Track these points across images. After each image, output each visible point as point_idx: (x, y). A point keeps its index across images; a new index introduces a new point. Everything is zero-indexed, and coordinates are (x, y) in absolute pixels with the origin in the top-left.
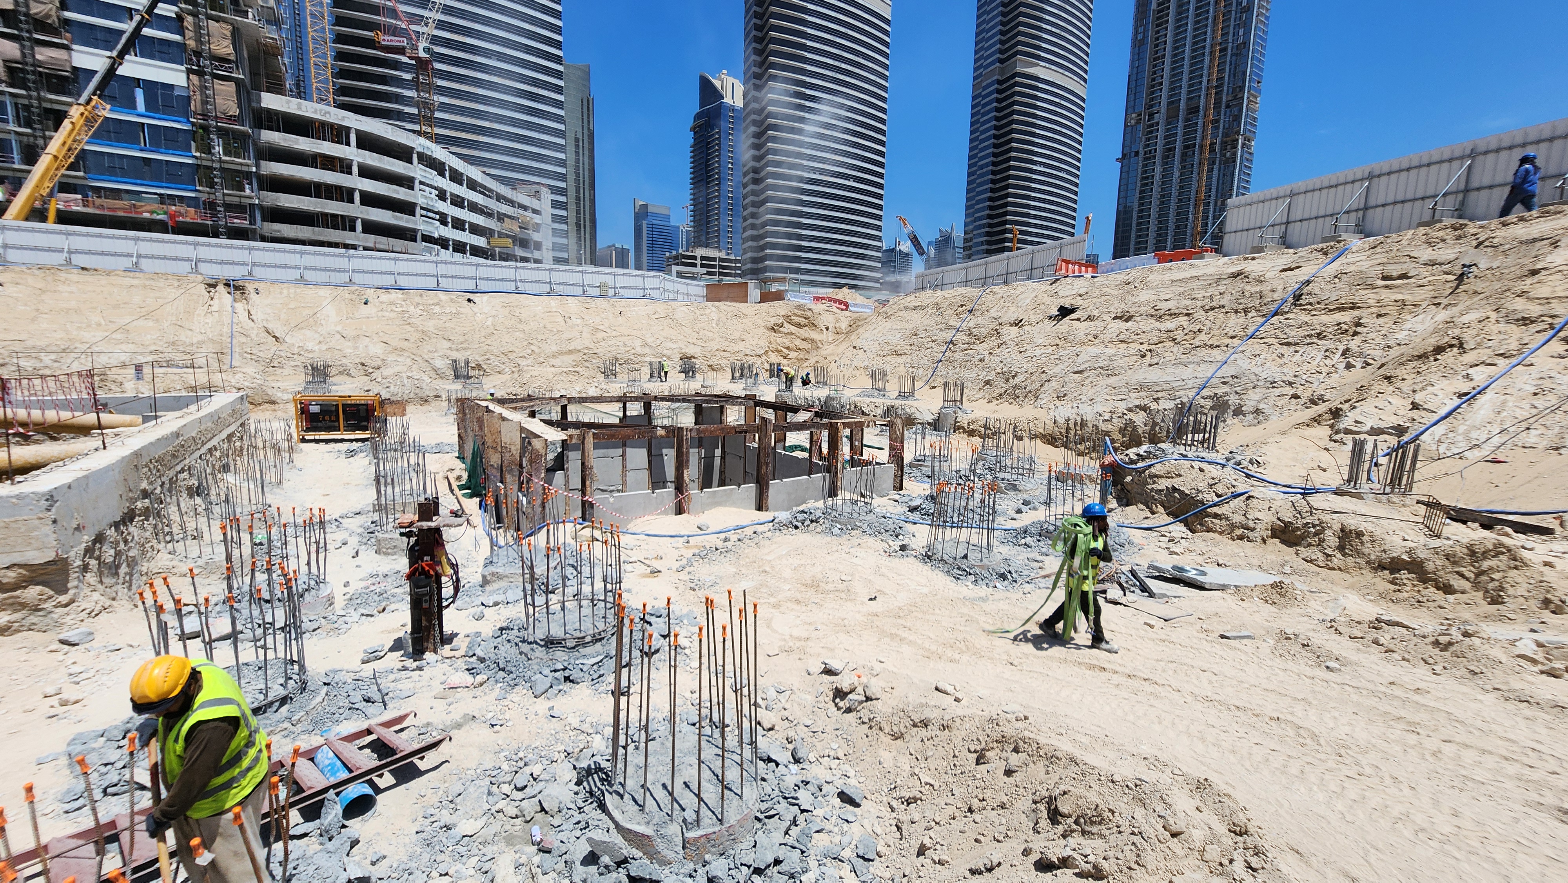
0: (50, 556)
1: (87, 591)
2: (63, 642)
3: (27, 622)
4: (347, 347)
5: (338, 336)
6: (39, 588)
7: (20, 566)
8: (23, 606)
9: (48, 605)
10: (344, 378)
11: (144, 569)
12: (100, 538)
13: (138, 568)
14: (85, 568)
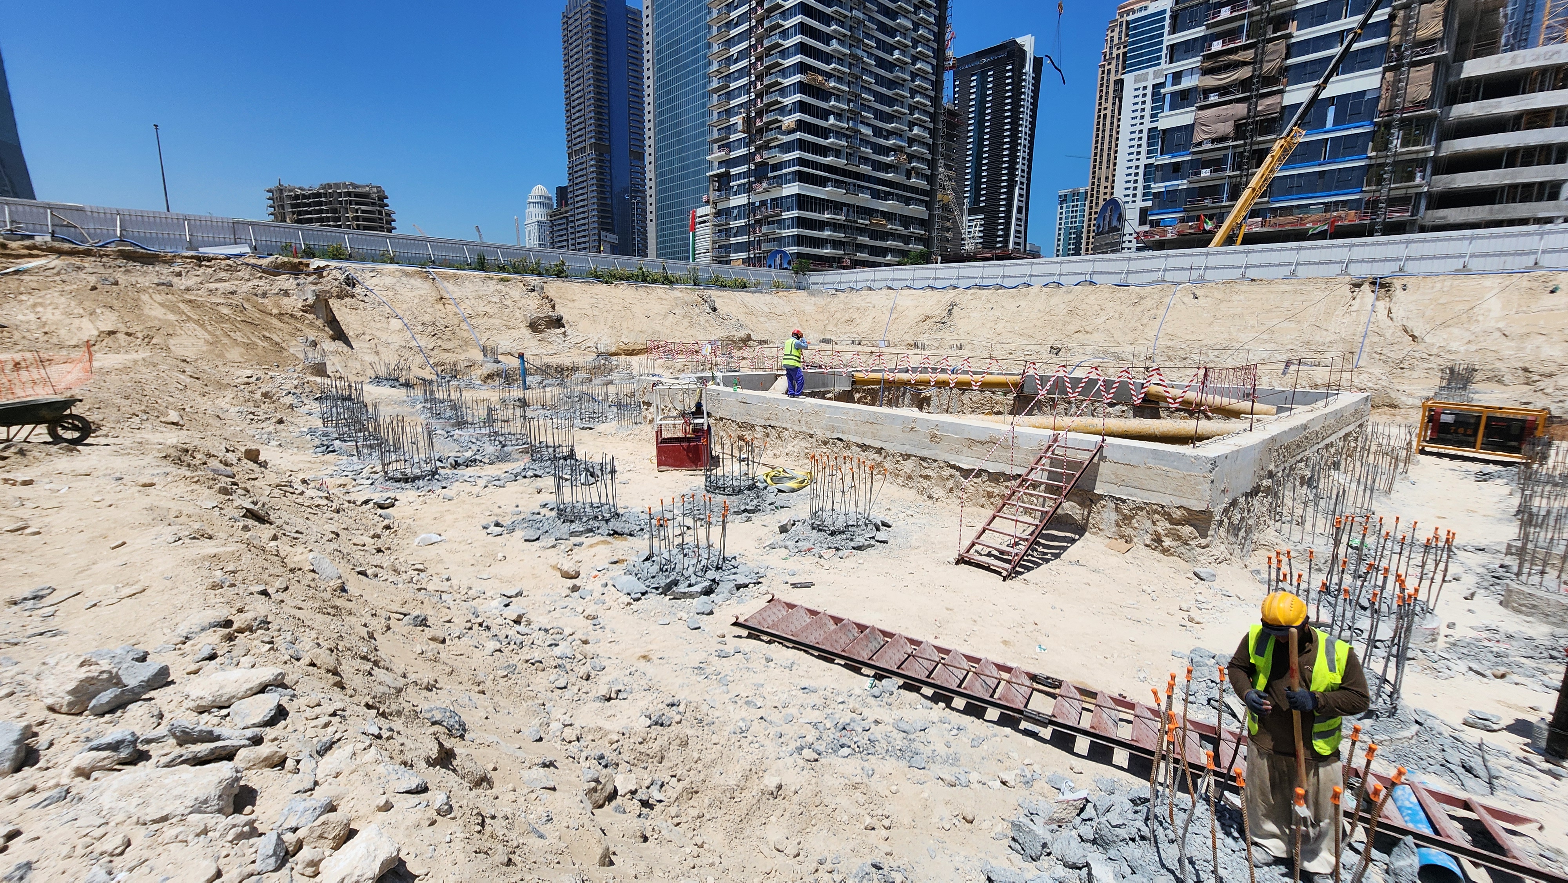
0: (1202, 507)
1: (1218, 541)
2: (1195, 574)
3: (1179, 550)
4: (1508, 349)
5: (1498, 334)
6: (1191, 528)
7: (1185, 509)
8: (1179, 538)
9: (1193, 543)
10: (1494, 386)
11: (1255, 538)
12: (1234, 503)
13: (1251, 535)
14: (1221, 523)
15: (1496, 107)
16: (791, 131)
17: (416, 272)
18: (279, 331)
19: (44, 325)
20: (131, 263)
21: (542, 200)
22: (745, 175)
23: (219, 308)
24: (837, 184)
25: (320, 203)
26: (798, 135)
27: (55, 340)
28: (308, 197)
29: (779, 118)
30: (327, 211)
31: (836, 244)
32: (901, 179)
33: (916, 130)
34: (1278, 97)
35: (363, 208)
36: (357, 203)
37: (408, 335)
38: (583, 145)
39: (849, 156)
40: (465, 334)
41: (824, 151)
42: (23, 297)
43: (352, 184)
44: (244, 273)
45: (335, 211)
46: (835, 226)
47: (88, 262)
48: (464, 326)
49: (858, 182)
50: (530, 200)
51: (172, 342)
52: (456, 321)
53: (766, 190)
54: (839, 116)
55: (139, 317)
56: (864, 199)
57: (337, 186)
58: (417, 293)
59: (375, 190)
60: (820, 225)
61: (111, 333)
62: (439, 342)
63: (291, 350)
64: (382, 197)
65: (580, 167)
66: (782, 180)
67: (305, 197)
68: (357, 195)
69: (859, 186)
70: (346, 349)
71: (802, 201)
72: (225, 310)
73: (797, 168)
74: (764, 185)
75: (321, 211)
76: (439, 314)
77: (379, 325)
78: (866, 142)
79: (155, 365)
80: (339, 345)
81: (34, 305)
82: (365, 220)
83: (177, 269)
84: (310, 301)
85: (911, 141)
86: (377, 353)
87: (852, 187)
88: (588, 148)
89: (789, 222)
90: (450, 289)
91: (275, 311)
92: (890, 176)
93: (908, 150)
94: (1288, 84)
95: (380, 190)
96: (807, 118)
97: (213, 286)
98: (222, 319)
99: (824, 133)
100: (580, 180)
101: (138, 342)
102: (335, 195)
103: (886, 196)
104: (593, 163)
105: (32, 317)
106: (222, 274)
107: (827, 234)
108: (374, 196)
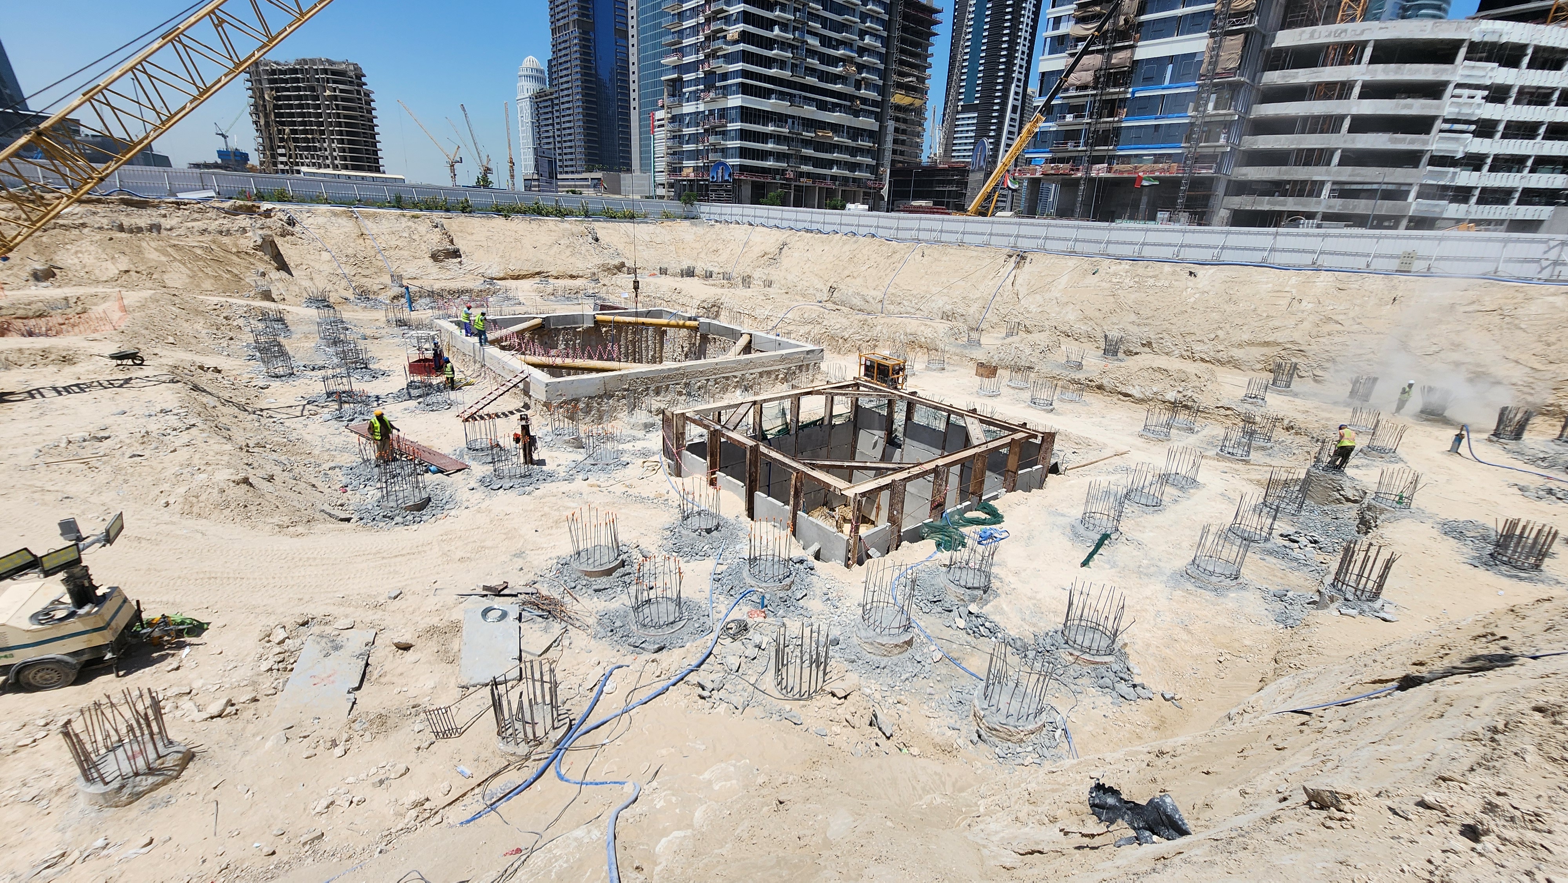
15: (1294, 77)
16: (736, 42)
17: (344, 212)
18: (238, 265)
19: (85, 267)
20: (130, 208)
21: (534, 73)
22: (697, 81)
23: (194, 250)
24: (782, 96)
25: (297, 80)
26: (741, 46)
27: (93, 277)
28: (284, 72)
29: (724, 27)
30: (305, 89)
31: (779, 156)
32: (850, 90)
33: (867, 40)
34: (1129, 51)
35: (341, 87)
36: (335, 82)
37: (335, 264)
38: (566, 21)
39: (794, 67)
40: (380, 264)
41: (768, 62)
42: (68, 247)
43: (328, 61)
44: (212, 214)
45: (312, 89)
46: (779, 139)
47: (100, 208)
48: (379, 257)
49: (803, 94)
50: (521, 73)
51: (165, 277)
52: (373, 253)
53: (713, 100)
54: (784, 27)
55: (142, 259)
56: (810, 111)
57: (313, 62)
58: (342, 230)
59: (352, 67)
60: (763, 137)
61: (127, 271)
62: (360, 270)
63: (247, 280)
64: (360, 76)
65: (563, 45)
66: (726, 91)
67: (282, 72)
68: (334, 73)
69: (805, 98)
70: (288, 276)
71: (746, 114)
72: (199, 252)
73: (740, 80)
74: (712, 95)
75: (298, 89)
76: (359, 247)
77: (313, 257)
78: (812, 53)
79: (158, 301)
80: (283, 274)
81: (76, 252)
82: (343, 99)
83: (163, 212)
84: (259, 242)
85: (862, 51)
86: (312, 279)
87: (797, 99)
88: (571, 25)
89: (733, 134)
90: (370, 226)
91: (234, 250)
92: (838, 87)
93: (859, 60)
94: (1141, 39)
95: (356, 68)
96: (751, 29)
97: (190, 224)
98: (197, 258)
99: (769, 43)
100: (564, 59)
101: (144, 277)
102: (312, 72)
103: (834, 108)
104: (576, 41)
105: (76, 261)
106: (196, 215)
107: (770, 146)
108: (352, 74)
